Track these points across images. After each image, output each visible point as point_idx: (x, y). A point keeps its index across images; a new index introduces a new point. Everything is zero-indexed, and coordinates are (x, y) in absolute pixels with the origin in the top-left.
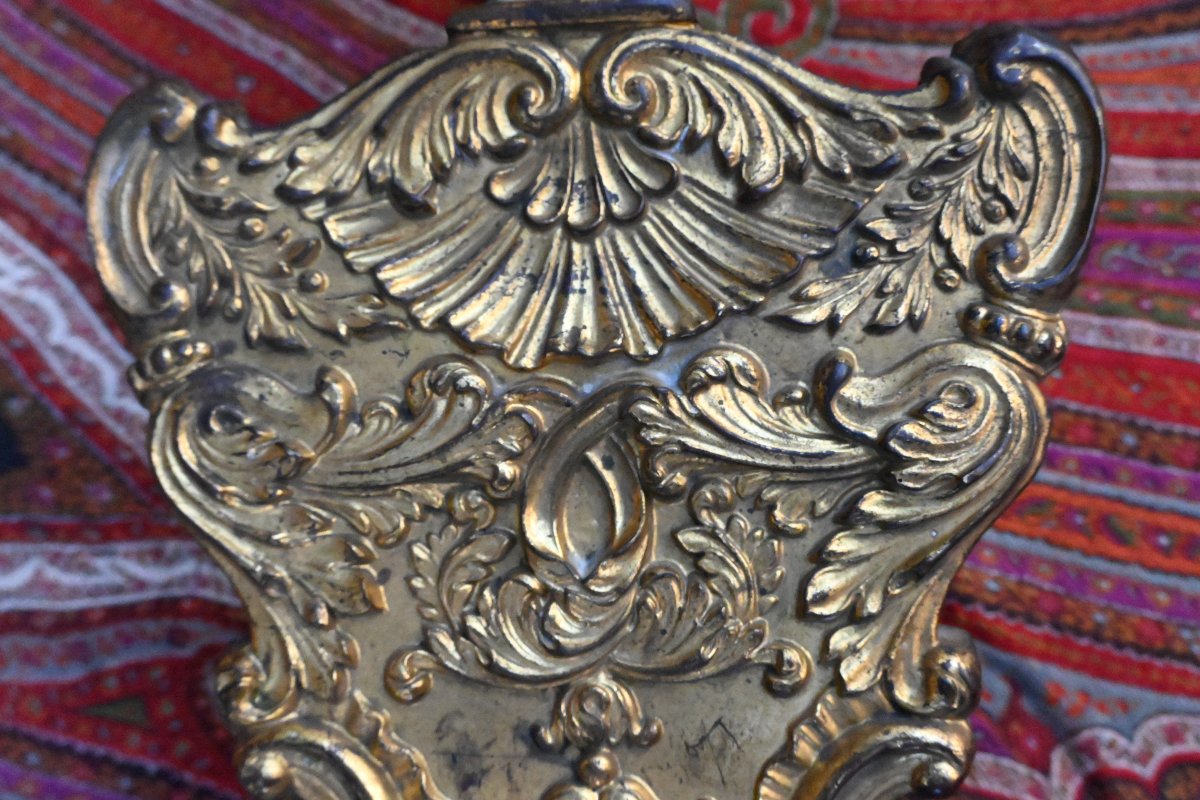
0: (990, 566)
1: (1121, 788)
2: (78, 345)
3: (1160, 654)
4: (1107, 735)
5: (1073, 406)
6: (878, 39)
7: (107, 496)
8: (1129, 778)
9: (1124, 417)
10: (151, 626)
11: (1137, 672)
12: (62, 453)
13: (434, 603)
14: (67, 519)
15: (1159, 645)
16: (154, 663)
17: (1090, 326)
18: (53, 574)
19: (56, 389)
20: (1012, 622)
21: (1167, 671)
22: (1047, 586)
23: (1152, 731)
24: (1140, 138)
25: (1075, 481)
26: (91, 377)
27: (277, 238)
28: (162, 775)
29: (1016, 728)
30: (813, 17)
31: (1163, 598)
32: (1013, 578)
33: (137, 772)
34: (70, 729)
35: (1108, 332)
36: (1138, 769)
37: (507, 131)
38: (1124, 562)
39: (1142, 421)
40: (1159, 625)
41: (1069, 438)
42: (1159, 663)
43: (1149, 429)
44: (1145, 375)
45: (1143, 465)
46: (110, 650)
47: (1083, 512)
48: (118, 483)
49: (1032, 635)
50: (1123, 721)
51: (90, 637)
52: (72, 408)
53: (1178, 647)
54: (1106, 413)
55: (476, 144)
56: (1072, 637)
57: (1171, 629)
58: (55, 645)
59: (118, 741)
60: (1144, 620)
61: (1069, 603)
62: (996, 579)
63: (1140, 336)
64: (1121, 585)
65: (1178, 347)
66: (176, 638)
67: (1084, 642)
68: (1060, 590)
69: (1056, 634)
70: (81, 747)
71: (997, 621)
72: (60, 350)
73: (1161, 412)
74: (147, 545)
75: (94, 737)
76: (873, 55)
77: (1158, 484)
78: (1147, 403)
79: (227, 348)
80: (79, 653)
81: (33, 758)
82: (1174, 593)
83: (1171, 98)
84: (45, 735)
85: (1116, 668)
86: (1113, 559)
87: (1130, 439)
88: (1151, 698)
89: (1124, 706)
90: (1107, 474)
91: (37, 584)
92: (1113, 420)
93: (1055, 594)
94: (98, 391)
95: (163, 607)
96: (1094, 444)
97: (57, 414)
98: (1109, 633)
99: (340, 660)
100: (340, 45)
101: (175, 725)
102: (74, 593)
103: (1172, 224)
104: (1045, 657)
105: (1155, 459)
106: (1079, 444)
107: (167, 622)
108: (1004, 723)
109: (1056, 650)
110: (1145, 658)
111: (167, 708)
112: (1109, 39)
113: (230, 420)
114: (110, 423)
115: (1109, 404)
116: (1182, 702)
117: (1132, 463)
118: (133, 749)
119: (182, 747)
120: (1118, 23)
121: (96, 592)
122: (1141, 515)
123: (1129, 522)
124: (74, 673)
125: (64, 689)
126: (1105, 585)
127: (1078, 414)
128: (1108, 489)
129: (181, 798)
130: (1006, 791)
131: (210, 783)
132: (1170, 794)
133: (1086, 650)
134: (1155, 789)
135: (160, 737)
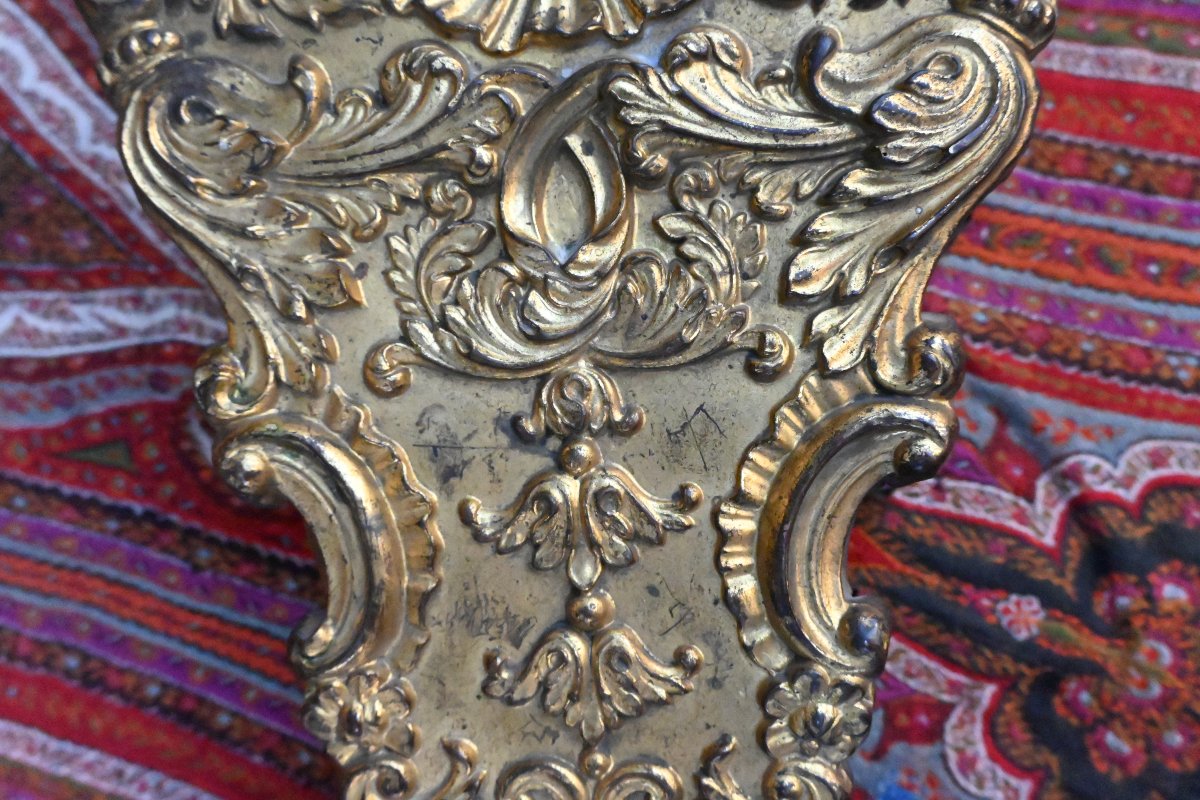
0: (978, 298)
1: (1104, 511)
2: (49, 91)
3: (1146, 381)
4: (1092, 461)
5: (1065, 137)
7: (84, 242)
8: (1111, 501)
9: (1116, 148)
10: (132, 372)
11: (1123, 399)
12: (37, 201)
13: (413, 296)
14: (45, 267)
15: (1146, 371)
16: (139, 407)
17: (1083, 56)
18: (32, 320)
19: (29, 135)
20: (999, 352)
21: (1152, 396)
22: (1035, 317)
23: (1137, 456)
25: (1065, 213)
26: (65, 124)
28: (149, 516)
29: (1001, 456)
31: (1151, 325)
32: (1002, 309)
33: (124, 514)
34: (55, 473)
35: (1102, 62)
36: (1121, 492)
38: (1113, 291)
39: (1135, 151)
40: (1147, 352)
41: (1061, 170)
42: (1145, 389)
43: (1141, 158)
44: (1138, 103)
45: (1137, 196)
46: (92, 396)
47: (1072, 242)
48: (95, 231)
49: (1019, 365)
50: (1109, 448)
51: (72, 383)
52: (46, 155)
53: (1165, 373)
54: (1099, 144)
56: (1058, 365)
57: (1158, 357)
58: (38, 391)
59: (102, 485)
60: (1131, 346)
61: (1057, 332)
62: (984, 311)
63: (1136, 64)
64: (1109, 313)
65: (1174, 75)
66: (158, 382)
67: (1072, 370)
68: (1048, 320)
69: (1043, 364)
70: (67, 490)
71: (984, 351)
72: (31, 96)
73: (1154, 142)
74: (127, 292)
75: (80, 481)
77: (1150, 214)
78: (1139, 132)
79: (196, 39)
80: (62, 398)
81: (20, 502)
82: (1162, 320)
84: (31, 479)
85: (1102, 395)
86: (1101, 289)
87: (1122, 170)
88: (1138, 424)
89: (1109, 432)
90: (1098, 204)
91: (18, 331)
92: (1104, 150)
93: (1042, 324)
94: (72, 138)
95: (143, 353)
96: (1085, 176)
97: (30, 161)
98: (1096, 361)
99: (319, 354)
101: (160, 468)
102: (54, 340)
104: (1030, 386)
105: (1147, 189)
106: (1070, 176)
107: (149, 368)
108: (989, 451)
109: (1042, 379)
110: (1132, 385)
111: (151, 452)
113: (201, 111)
114: (85, 170)
115: (1101, 135)
116: (1167, 427)
117: (1124, 193)
118: (118, 492)
119: (168, 489)
121: (76, 339)
122: (1132, 245)
123: (1120, 252)
124: (57, 418)
125: (47, 433)
126: (1093, 314)
127: (1070, 145)
128: (1099, 220)
129: (167, 538)
130: (991, 518)
131: (197, 524)
132: (1152, 516)
133: (1073, 378)
134: (1137, 512)
135: (146, 479)
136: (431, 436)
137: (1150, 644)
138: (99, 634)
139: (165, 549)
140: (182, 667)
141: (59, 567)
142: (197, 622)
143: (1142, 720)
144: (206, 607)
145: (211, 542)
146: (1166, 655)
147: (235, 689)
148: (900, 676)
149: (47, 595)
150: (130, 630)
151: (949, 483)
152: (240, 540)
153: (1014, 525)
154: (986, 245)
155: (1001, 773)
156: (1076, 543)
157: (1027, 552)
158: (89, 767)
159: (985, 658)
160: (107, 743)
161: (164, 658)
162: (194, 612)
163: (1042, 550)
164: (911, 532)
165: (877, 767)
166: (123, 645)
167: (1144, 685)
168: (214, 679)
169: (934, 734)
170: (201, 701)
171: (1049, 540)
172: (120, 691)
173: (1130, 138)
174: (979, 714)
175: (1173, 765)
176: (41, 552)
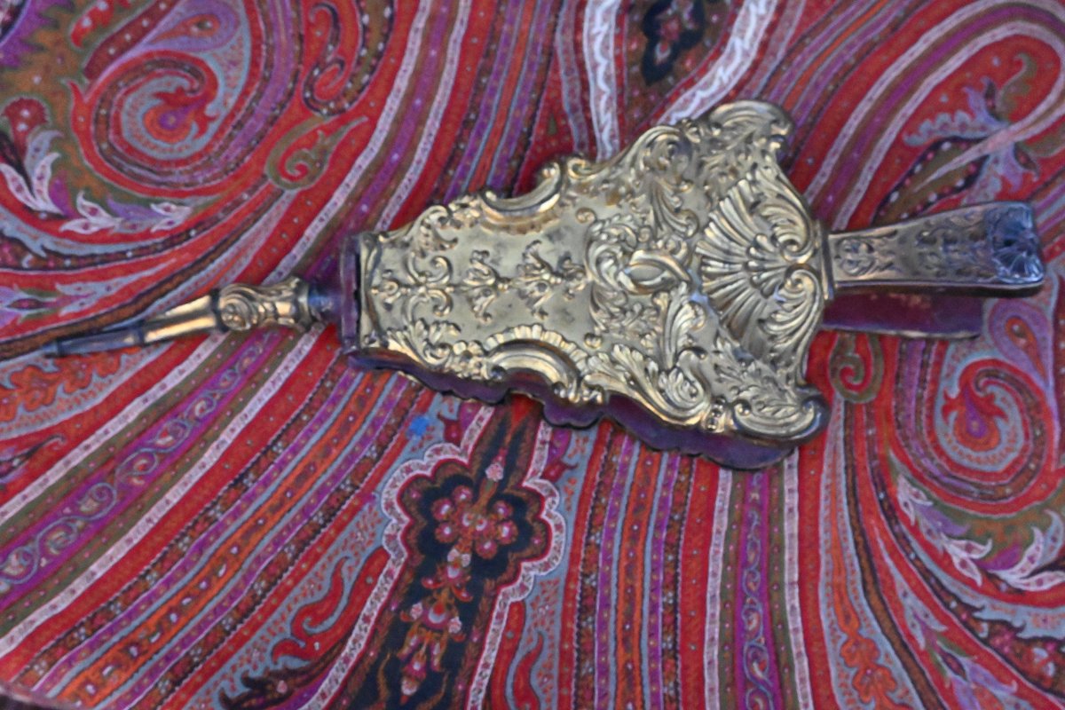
0: (622, 459)
1: (537, 506)
2: (696, 101)
3: (590, 524)
4: (557, 500)
5: (690, 495)
6: (845, 421)
7: (636, 116)
8: (541, 508)
9: (686, 516)
10: (585, 136)
11: (582, 515)
12: (652, 98)
13: (611, 223)
14: (626, 102)
15: (594, 523)
16: (571, 139)
17: (724, 504)
18: (604, 98)
19: (678, 94)
20: (600, 466)
21: (584, 526)
22: (615, 481)
23: (559, 519)
24: (808, 529)
25: (658, 495)
26: (683, 108)
27: (739, 164)
28: (529, 143)
29: (558, 467)
30: (854, 393)
31: (613, 526)
32: (618, 468)
33: (530, 133)
34: (544, 108)
35: (721, 511)
36: (545, 512)
37: (782, 239)
38: (626, 512)
39: (685, 522)
40: (601, 524)
41: (676, 494)
42: (587, 524)
43: (682, 525)
44: (704, 525)
45: (666, 523)
46: (575, 120)
47: (646, 497)
48: (641, 120)
49: (595, 474)
50: (562, 507)
51: (580, 113)
52: (671, 101)
53: (593, 531)
54: (687, 508)
55: (777, 229)
56: (595, 490)
57: (600, 528)
58: (577, 101)
59: (540, 125)
60: (604, 518)
61: (609, 490)
62: (617, 461)
63: (720, 523)
64: (617, 510)
65: (717, 539)
67: (594, 495)
68: (614, 486)
69: (596, 483)
70: (539, 113)
71: (600, 460)
72: (694, 95)
73: (689, 529)
74: (617, 132)
75: (542, 117)
76: (839, 417)
77: (658, 527)
78: (692, 525)
79: (698, 149)
80: (574, 109)
81: (534, 96)
82: (614, 530)
83: (826, 542)
84: (543, 100)
85: (584, 507)
86: (627, 507)
87: (677, 517)
88: (572, 518)
89: (569, 508)
90: (662, 508)
91: (600, 93)
92: (685, 511)
93: (612, 484)
95: (593, 140)
96: (674, 503)
97: (668, 95)
98: (598, 504)
100: (830, 198)
101: (548, 147)
102: (597, 106)
103: (770, 540)
104: (586, 478)
105: (668, 527)
106: (674, 497)
108: (560, 463)
109: (590, 483)
110: (588, 518)
111: (554, 143)
112: (851, 517)
113: (672, 152)
115: (692, 510)
116: (571, 531)
117: (667, 518)
118: (538, 132)
119: (539, 150)
120: (858, 521)
121: (598, 114)
122: (645, 520)
123: (642, 515)
124: (566, 108)
125: (560, 105)
126: (616, 504)
128: (655, 508)
129: (521, 151)
130: (533, 462)
131: (526, 160)
132: (535, 524)
133: (590, 495)
134: (537, 518)
135: (543, 142)
136: (563, 230)
137: (485, 522)
138: (483, 126)
139: (516, 150)
140: (471, 156)
141: (508, 111)
142: (488, 161)
143: (454, 519)
144: (494, 164)
145: (519, 166)
146: (480, 528)
147: (463, 176)
148: (470, 427)
149: (498, 106)
150: (485, 136)
151: (547, 446)
152: (520, 177)
153: (531, 470)
154: (644, 463)
155: (433, 464)
156: (523, 495)
157: (520, 474)
158: (433, 124)
159: (479, 458)
160: (442, 130)
161: (474, 150)
162: (492, 160)
163: (521, 480)
164: (527, 431)
165: (435, 417)
166: (479, 135)
167: (469, 519)
168: (466, 168)
169: (448, 439)
170: (458, 164)
171: (525, 484)
172: (461, 135)
173: (691, 520)
174: (457, 457)
175: (437, 531)
176: (514, 103)
